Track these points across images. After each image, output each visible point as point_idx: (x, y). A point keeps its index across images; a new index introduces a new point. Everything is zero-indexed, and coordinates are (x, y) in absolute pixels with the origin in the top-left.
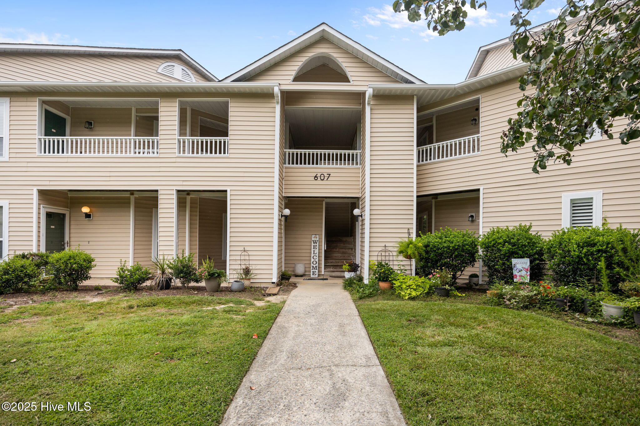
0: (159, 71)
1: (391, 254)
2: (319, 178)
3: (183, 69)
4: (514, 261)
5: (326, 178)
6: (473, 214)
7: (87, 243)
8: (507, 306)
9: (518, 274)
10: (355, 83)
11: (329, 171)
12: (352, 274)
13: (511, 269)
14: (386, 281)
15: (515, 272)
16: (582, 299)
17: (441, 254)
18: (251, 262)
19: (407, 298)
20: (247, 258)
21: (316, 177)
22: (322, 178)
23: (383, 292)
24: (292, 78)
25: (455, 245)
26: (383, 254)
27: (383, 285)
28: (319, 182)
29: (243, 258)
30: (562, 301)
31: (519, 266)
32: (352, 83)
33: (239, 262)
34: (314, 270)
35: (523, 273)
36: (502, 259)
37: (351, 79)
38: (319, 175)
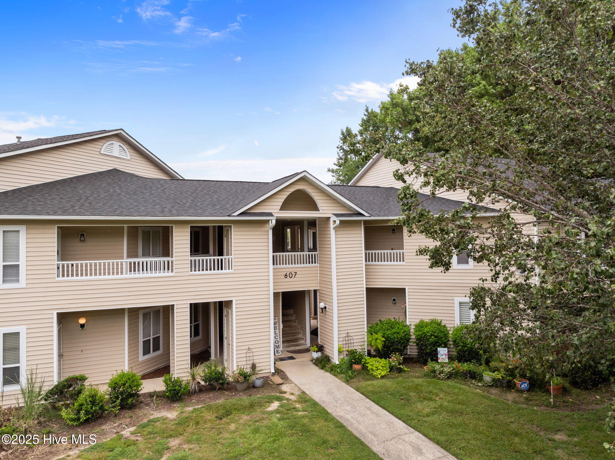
0: (102, 152)
1: (352, 338)
2: (288, 276)
3: (120, 146)
4: (439, 349)
5: (293, 276)
6: (396, 298)
7: (80, 352)
8: (439, 379)
9: (441, 357)
10: (324, 212)
11: (295, 270)
12: (319, 354)
13: (437, 354)
14: (360, 364)
15: (439, 356)
16: (474, 372)
17: (393, 343)
18: (255, 358)
19: (379, 377)
20: (251, 354)
21: (286, 275)
22: (291, 276)
23: (359, 372)
24: (279, 208)
25: (402, 336)
26: (347, 339)
27: (357, 367)
28: (288, 279)
29: (248, 355)
30: (466, 373)
31: (442, 352)
32: (321, 212)
33: (245, 359)
34: (277, 349)
35: (444, 357)
36: (430, 346)
37: (320, 208)
38: (288, 274)
